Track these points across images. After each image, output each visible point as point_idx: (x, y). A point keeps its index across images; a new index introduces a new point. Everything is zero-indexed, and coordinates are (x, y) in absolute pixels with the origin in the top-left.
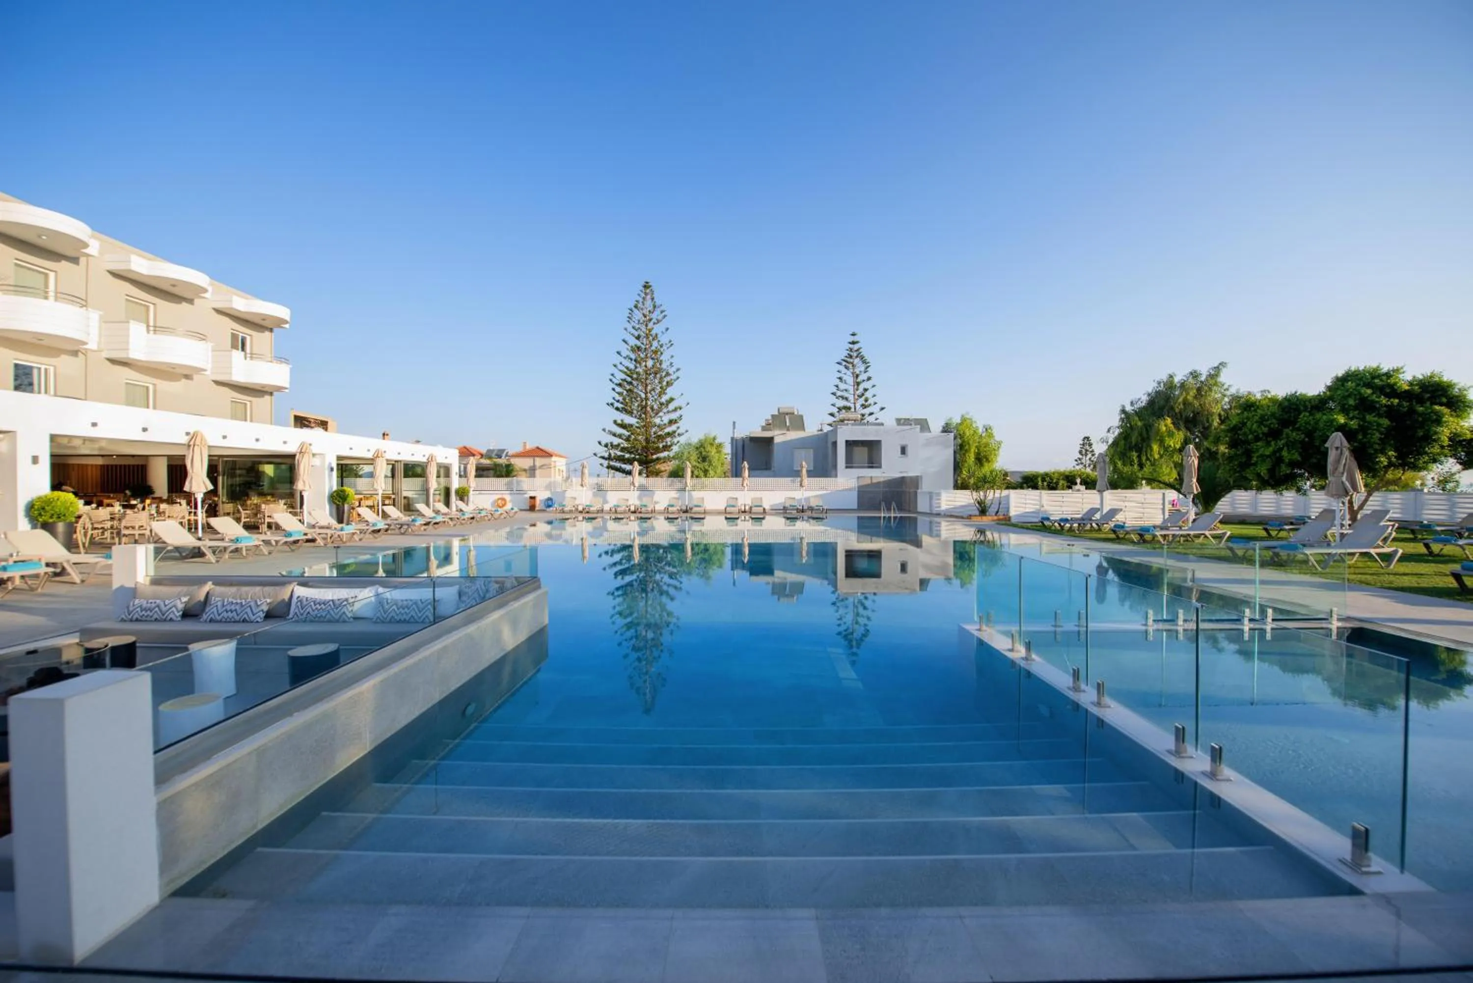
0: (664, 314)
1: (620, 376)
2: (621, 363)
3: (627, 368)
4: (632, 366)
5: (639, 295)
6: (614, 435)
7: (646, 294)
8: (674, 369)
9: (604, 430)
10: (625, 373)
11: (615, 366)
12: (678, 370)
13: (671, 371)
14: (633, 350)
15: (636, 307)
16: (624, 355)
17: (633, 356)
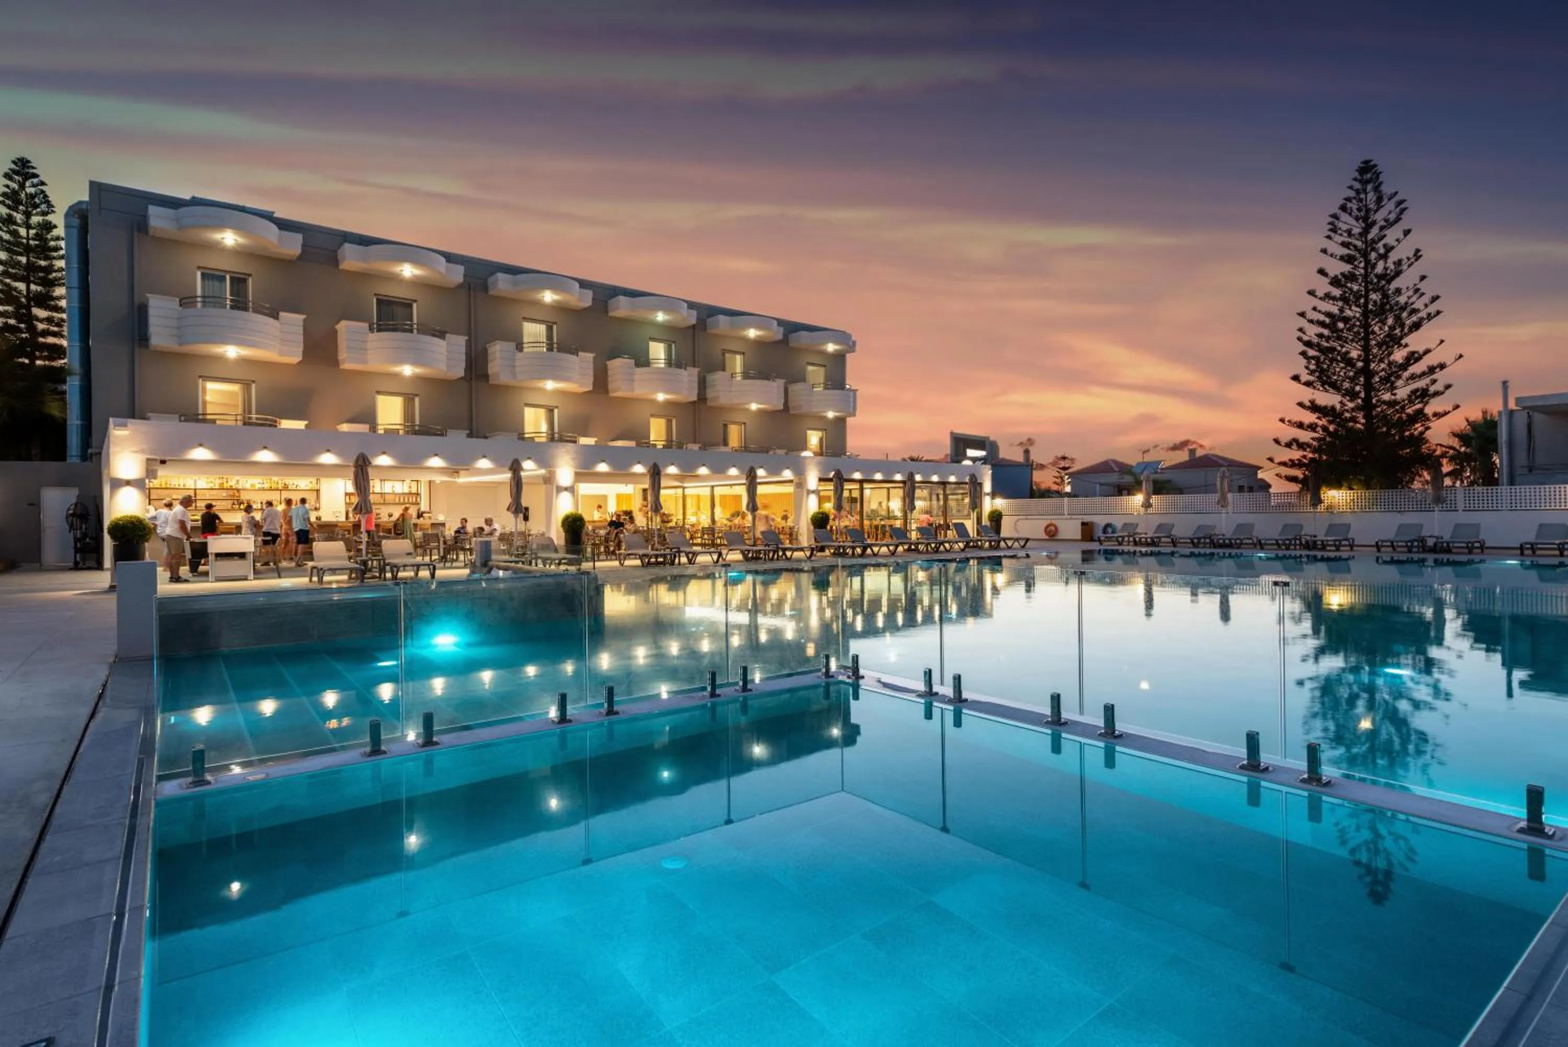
0: (1402, 206)
1: (1312, 331)
2: (1315, 309)
3: (1328, 314)
4: (1335, 310)
5: (1351, 187)
6: (1300, 425)
7: (1365, 183)
8: (1426, 299)
9: (1282, 420)
10: (1322, 324)
11: (1302, 314)
12: (1435, 299)
13: (1419, 305)
14: (1335, 282)
15: (1343, 208)
16: (1320, 293)
17: (1337, 292)
